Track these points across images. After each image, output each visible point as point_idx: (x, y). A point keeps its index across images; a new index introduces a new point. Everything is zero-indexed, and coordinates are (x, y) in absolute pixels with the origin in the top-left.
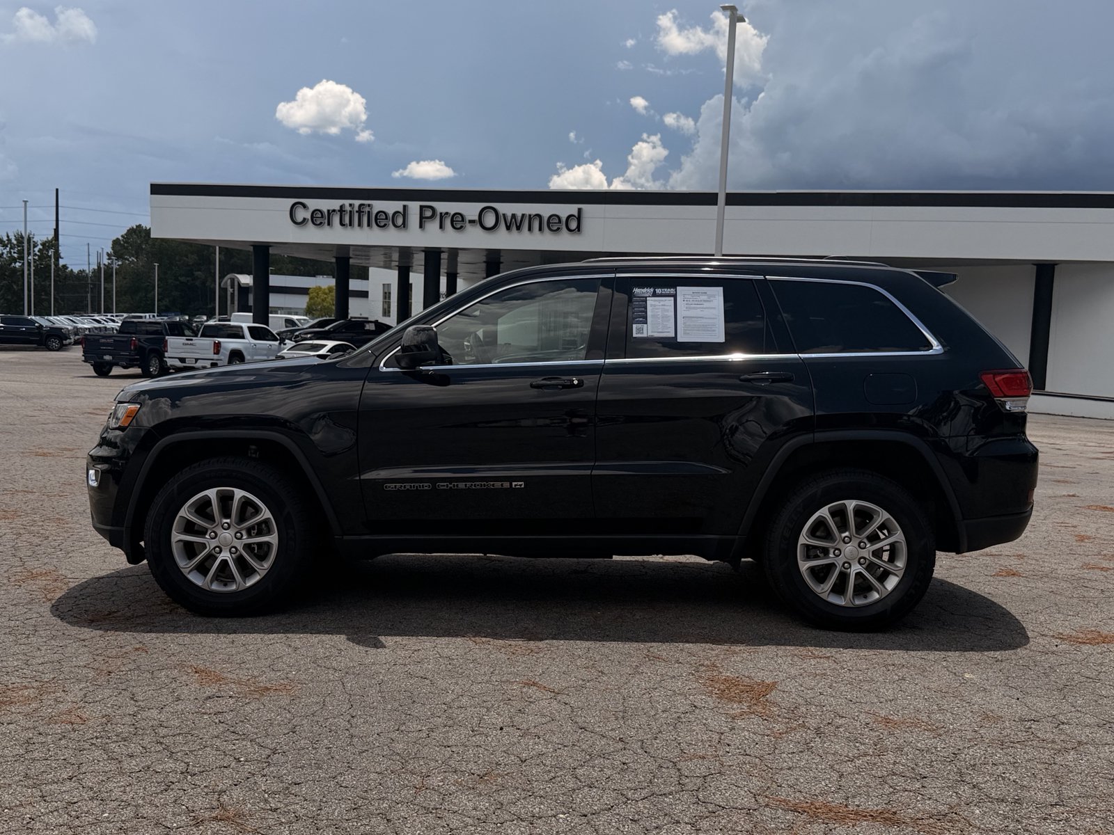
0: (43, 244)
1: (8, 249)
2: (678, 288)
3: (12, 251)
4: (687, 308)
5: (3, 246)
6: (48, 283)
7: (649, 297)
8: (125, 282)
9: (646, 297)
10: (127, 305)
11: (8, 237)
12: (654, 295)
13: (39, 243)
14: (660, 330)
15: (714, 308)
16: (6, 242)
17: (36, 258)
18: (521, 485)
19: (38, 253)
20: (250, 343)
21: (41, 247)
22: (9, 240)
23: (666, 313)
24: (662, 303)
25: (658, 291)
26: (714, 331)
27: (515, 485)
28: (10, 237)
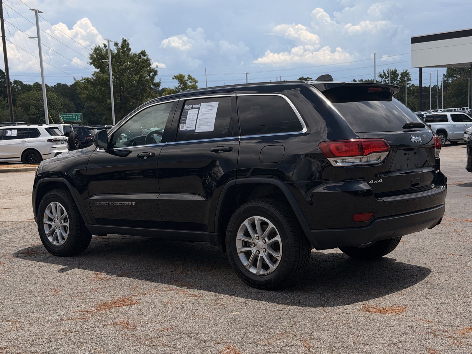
0: (402, 74)
1: (384, 79)
2: (202, 104)
3: (386, 80)
4: (202, 114)
5: (381, 78)
6: (404, 95)
7: (190, 109)
8: (453, 90)
9: (188, 110)
10: (454, 103)
11: (384, 72)
12: (192, 108)
13: (399, 74)
14: (190, 127)
15: (212, 113)
16: (383, 75)
17: (398, 82)
18: (134, 204)
19: (399, 80)
20: (451, 124)
21: (401, 76)
22: (385, 74)
23: (194, 118)
24: (194, 112)
25: (194, 106)
26: (210, 125)
27: (133, 204)
28: (385, 73)
